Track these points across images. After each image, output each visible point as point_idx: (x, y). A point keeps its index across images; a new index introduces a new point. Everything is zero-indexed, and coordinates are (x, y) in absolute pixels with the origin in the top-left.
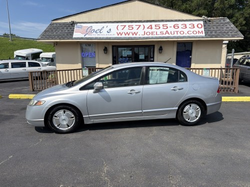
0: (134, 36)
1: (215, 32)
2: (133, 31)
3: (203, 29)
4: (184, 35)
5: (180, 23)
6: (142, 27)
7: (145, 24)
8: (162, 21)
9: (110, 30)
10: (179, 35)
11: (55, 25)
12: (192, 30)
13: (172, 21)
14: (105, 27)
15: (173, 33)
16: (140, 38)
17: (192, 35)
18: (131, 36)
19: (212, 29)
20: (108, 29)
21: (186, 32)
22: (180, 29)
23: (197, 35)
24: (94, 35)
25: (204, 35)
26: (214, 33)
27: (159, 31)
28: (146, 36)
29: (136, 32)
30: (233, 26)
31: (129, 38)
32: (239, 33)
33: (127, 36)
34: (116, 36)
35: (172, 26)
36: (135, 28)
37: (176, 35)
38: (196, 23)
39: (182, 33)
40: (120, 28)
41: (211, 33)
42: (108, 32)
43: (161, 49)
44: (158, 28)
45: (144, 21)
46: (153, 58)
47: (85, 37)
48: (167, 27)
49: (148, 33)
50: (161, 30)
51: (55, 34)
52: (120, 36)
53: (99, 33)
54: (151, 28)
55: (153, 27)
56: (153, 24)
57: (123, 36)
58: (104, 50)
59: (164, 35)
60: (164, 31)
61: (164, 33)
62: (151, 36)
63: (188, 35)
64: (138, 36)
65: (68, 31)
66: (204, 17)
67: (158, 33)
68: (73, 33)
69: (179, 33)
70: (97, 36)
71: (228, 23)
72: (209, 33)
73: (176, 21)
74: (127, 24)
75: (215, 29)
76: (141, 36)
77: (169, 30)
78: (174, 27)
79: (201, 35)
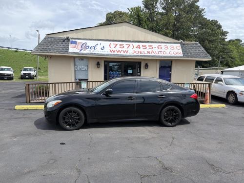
0: (126, 54)
1: (191, 54)
2: (124, 49)
3: (181, 51)
4: (167, 55)
5: (162, 45)
6: (131, 46)
7: (134, 44)
8: (148, 42)
9: (104, 47)
10: (162, 55)
11: (49, 40)
12: (173, 51)
13: (156, 42)
14: (99, 44)
15: (157, 53)
16: (130, 56)
17: (173, 55)
18: (122, 53)
19: (188, 51)
20: (102, 46)
21: (168, 52)
22: (163, 50)
23: (177, 55)
24: (88, 51)
25: (182, 55)
26: (189, 54)
27: (146, 51)
28: (135, 54)
29: (127, 50)
30: (203, 49)
31: (121, 55)
32: (208, 55)
33: (119, 53)
34: (109, 53)
35: (157, 47)
36: (126, 47)
37: (160, 54)
38: (175, 45)
39: (165, 53)
40: (113, 46)
41: (188, 54)
42: (101, 49)
43: (147, 66)
44: (145, 48)
45: (133, 42)
46: (140, 72)
47: (81, 52)
48: (153, 48)
49: (137, 52)
50: (148, 49)
51: (50, 48)
52: (113, 53)
53: (93, 50)
54: (139, 48)
55: (141, 47)
56: (141, 44)
57: (116, 53)
58: (97, 64)
59: (150, 54)
60: (151, 51)
61: (151, 52)
62: (139, 54)
63: (169, 55)
64: (128, 54)
65: (64, 45)
66: (181, 41)
67: (146, 52)
68: (68, 48)
69: (162, 53)
70: (92, 52)
71: (199, 46)
72: (186, 54)
73: (159, 42)
74: (119, 43)
75: (190, 51)
76: (131, 54)
77: (154, 50)
78: (158, 48)
79: (180, 55)
